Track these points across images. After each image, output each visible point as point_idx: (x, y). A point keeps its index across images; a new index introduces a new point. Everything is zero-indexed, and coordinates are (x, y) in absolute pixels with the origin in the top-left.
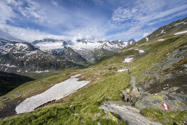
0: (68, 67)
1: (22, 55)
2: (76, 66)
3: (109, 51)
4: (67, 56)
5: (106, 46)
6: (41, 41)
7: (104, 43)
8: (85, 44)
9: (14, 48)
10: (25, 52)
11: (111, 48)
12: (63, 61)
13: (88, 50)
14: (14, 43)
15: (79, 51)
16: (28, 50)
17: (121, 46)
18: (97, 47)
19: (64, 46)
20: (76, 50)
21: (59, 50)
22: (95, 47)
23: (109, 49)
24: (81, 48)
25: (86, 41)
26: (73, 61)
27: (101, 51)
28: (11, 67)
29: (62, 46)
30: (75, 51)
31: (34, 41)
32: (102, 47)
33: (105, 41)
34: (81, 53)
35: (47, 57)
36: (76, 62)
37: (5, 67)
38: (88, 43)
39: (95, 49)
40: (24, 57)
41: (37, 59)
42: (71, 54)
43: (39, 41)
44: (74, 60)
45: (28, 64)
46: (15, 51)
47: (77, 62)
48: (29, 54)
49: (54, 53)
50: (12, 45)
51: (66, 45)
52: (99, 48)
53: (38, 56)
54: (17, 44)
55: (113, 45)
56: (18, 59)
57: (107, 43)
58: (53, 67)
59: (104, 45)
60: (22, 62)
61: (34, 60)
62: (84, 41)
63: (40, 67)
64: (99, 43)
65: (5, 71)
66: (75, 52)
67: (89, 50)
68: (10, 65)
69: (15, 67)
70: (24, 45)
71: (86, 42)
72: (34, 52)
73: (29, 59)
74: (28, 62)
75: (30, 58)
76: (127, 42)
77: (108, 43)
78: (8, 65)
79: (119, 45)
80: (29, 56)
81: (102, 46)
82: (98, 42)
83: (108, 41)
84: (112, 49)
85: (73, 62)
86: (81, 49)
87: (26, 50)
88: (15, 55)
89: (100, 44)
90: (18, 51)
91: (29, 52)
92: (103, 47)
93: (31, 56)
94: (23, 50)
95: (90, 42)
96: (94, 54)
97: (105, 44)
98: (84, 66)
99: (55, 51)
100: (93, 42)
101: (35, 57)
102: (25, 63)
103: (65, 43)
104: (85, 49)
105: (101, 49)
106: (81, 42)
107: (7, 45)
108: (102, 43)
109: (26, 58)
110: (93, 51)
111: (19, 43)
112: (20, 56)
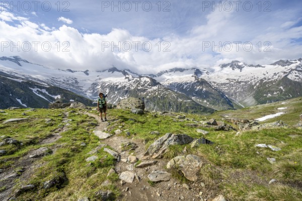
1: (144, 90)
4: (197, 93)
8: (237, 70)
9: (139, 83)
10: (147, 87)
12: (186, 102)
13: (243, 82)
15: (222, 84)
16: (150, 86)
18: (270, 75)
19: (196, 78)
20: (215, 83)
21: (186, 83)
22: (262, 77)
24: (227, 79)
25: (240, 64)
26: (205, 101)
27: (278, 85)
29: (192, 76)
32: (283, 75)
34: (225, 89)
35: (167, 95)
36: (210, 104)
38: (246, 70)
39: (262, 80)
40: (145, 93)
41: (157, 96)
42: (204, 90)
43: (165, 72)
44: (208, 101)
45: (148, 102)
46: (139, 87)
47: (213, 104)
48: (150, 90)
49: (180, 87)
51: (199, 75)
52: (276, 77)
53: (158, 93)
54: (142, 79)
56: (141, 95)
58: (171, 108)
59: (292, 70)
60: (143, 98)
61: (154, 97)
62: (235, 65)
63: (158, 107)
64: (277, 66)
66: (211, 86)
67: (246, 82)
70: (148, 80)
71: (240, 68)
72: (155, 88)
73: (150, 96)
74: (148, 99)
75: (150, 94)
80: (150, 92)
81: (285, 73)
82: (274, 64)
85: (206, 103)
86: (228, 81)
87: (149, 85)
88: (138, 90)
89: (280, 69)
90: (142, 86)
91: (151, 88)
93: (152, 92)
94: (146, 85)
95: (252, 66)
96: (257, 92)
99: (181, 84)
100: (259, 66)
101: (155, 93)
102: (145, 101)
103: (198, 72)
104: (235, 80)
105: (280, 81)
106: (229, 67)
107: (135, 80)
108: (289, 65)
109: (147, 95)
110: (256, 84)
111: (144, 77)
112: (142, 92)
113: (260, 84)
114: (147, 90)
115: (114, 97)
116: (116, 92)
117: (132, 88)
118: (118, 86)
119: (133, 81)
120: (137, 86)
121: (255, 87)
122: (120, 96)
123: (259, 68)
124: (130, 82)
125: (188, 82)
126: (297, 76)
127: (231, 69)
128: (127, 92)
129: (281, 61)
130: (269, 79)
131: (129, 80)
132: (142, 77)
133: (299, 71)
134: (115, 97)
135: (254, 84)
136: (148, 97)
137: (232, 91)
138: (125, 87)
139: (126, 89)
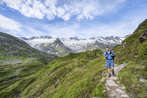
5: (100, 40)
8: (77, 41)
13: (80, 45)
15: (70, 46)
17: (118, 41)
18: (90, 42)
23: (104, 43)
24: (73, 44)
25: (78, 38)
33: (98, 37)
34: (72, 48)
39: (88, 44)
52: (93, 43)
55: (108, 41)
59: (97, 40)
62: (76, 38)
64: (91, 40)
66: (66, 47)
76: (124, 37)
79: (114, 41)
81: (95, 41)
83: (102, 37)
89: (93, 40)
95: (82, 39)
100: (85, 39)
104: (77, 44)
105: (95, 44)
106: (74, 39)
108: (95, 39)
110: (86, 45)
113: (87, 45)
121: (86, 47)
127: (74, 40)
129: (92, 38)
137: (76, 49)
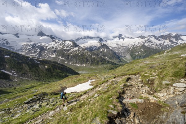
0: (101, 64)
1: (69, 50)
2: (109, 64)
3: (153, 49)
4: (101, 52)
5: (150, 42)
6: (82, 38)
7: (146, 39)
8: (121, 40)
9: (64, 45)
10: (70, 48)
11: (156, 45)
12: (97, 58)
14: (65, 41)
15: (114, 48)
16: (72, 47)
17: (176, 42)
18: (137, 43)
19: (100, 43)
20: (111, 47)
21: (95, 46)
22: (133, 44)
23: (153, 46)
25: (123, 36)
26: (106, 57)
27: (141, 48)
28: (62, 59)
29: (98, 42)
30: (109, 47)
31: (77, 38)
32: (143, 44)
33: (149, 36)
34: (116, 50)
35: (85, 53)
36: (109, 59)
37: (59, 59)
38: (126, 40)
39: (133, 46)
40: (69, 52)
41: (78, 54)
42: (106, 50)
43: (81, 39)
44: (108, 57)
45: (72, 58)
46: (65, 48)
47: (111, 59)
48: (73, 50)
49: (91, 49)
50: (63, 42)
51: (102, 41)
52: (139, 44)
53: (79, 52)
54: (66, 42)
56: (66, 53)
57: (151, 39)
58: (88, 62)
59: (146, 41)
60: (68, 56)
61: (76, 55)
62: (120, 37)
63: (79, 61)
64: (140, 38)
65: (59, 62)
66: (109, 49)
67: (126, 47)
68: (62, 58)
69: (64, 59)
70: (71, 43)
71: (123, 38)
72: (76, 48)
73: (73, 54)
74: (71, 56)
75: (73, 53)
77: (153, 39)
78: (60, 58)
80: (73, 51)
81: (143, 42)
82: (138, 37)
83: (154, 36)
84: (158, 46)
85: (107, 58)
86: (117, 46)
87: (71, 46)
88: (64, 50)
89: (141, 40)
90: (66, 47)
91: (73, 49)
92: (145, 44)
93: (74, 51)
94: (69, 46)
95: (128, 38)
97: (148, 39)
98: (118, 64)
99: (92, 47)
101: (77, 52)
102: (70, 57)
103: (101, 40)
104: (121, 45)
105: (141, 46)
106: (117, 38)
107: (60, 43)
108: (144, 38)
109: (71, 53)
110: (131, 48)
111: (67, 41)
112: (67, 51)
113: (133, 48)
114: (71, 50)
115: (44, 55)
116: (46, 51)
117: (59, 49)
118: (47, 46)
119: (59, 43)
120: (63, 47)
122: (50, 54)
123: (132, 39)
124: (57, 44)
125: (96, 45)
126: (148, 44)
128: (55, 51)
129: (141, 36)
130: (137, 45)
131: (56, 43)
132: (66, 41)
133: (149, 41)
134: (46, 55)
135: (130, 48)
136: (72, 55)
137: (120, 51)
138: (53, 47)
139: (54, 49)
